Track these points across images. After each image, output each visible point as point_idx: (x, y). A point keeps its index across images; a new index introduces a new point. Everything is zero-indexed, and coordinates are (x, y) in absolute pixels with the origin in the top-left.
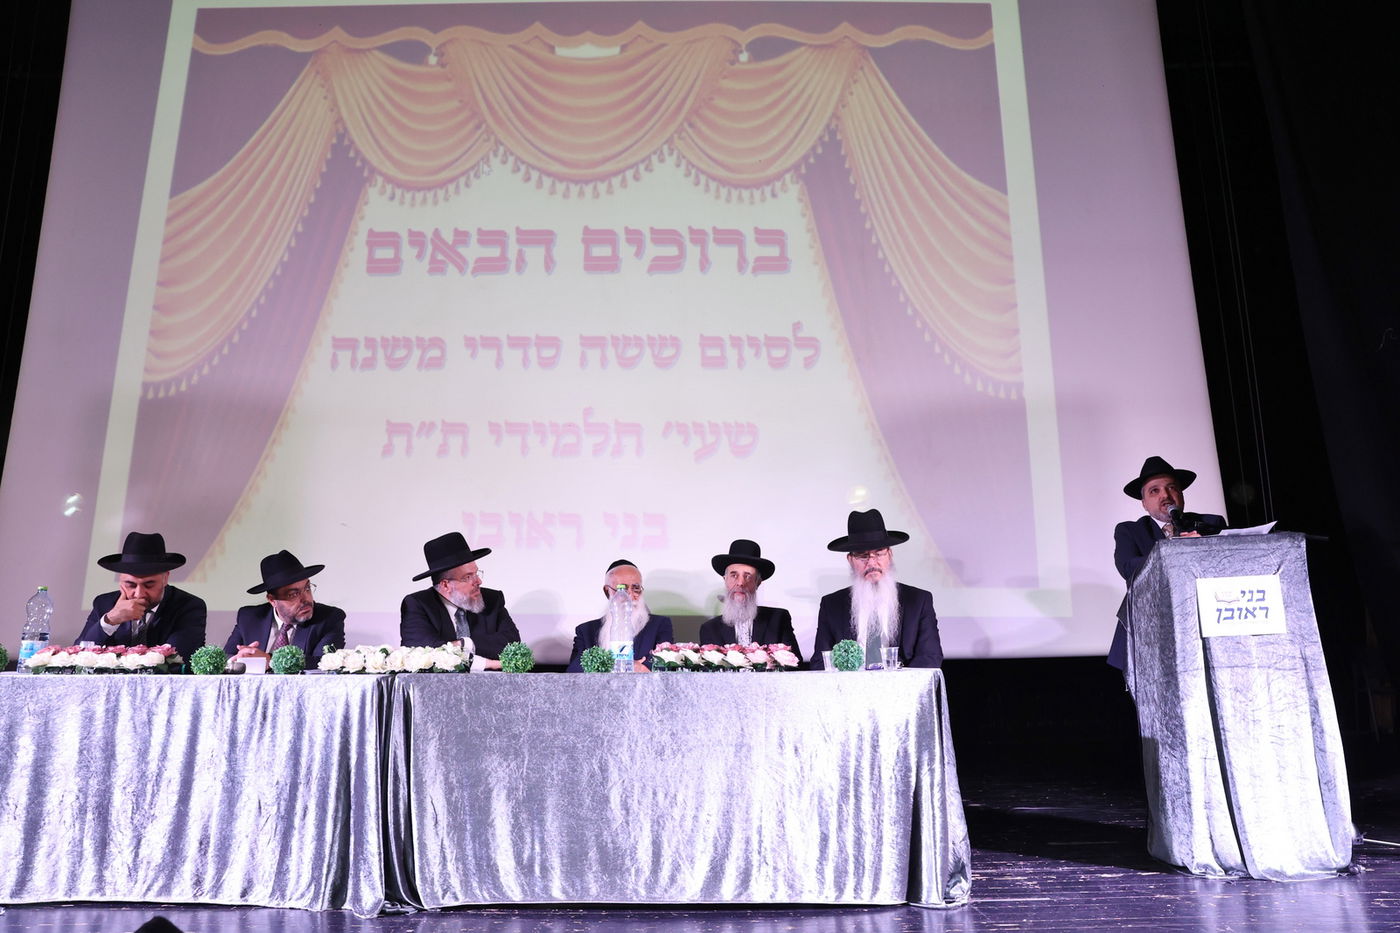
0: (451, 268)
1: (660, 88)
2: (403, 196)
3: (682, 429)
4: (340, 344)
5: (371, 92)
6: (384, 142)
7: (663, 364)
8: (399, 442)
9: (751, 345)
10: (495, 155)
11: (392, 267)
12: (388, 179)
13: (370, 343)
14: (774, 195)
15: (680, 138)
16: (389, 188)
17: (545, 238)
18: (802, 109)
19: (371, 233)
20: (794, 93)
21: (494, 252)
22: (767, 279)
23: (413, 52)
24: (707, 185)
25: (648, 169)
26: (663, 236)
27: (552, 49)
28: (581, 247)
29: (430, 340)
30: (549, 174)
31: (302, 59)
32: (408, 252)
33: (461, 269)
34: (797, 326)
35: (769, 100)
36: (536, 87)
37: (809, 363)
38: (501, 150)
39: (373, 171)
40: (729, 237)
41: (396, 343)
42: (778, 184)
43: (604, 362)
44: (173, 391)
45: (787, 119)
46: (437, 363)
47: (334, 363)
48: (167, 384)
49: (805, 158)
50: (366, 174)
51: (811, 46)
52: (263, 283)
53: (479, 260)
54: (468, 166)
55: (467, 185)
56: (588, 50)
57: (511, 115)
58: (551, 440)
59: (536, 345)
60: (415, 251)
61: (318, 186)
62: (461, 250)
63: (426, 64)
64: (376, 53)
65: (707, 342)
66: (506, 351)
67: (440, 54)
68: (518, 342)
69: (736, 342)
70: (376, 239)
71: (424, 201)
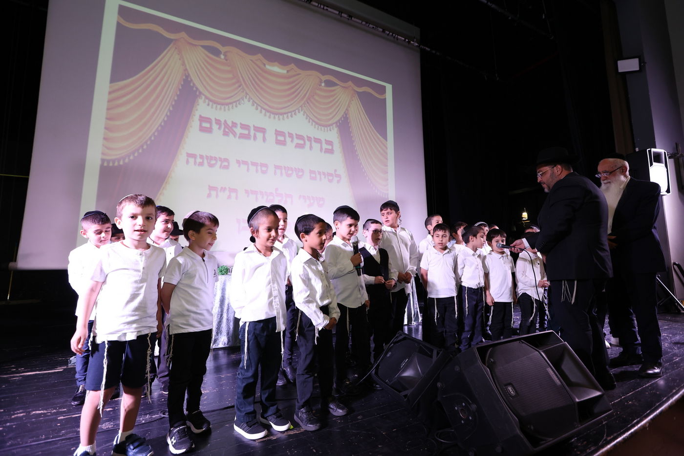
0: (231, 135)
1: (298, 89)
2: (212, 105)
3: (304, 197)
4: (190, 155)
5: (198, 61)
6: (204, 83)
7: (299, 177)
8: (213, 193)
9: (323, 175)
10: (246, 98)
11: (209, 130)
12: (206, 98)
13: (201, 157)
14: (330, 130)
15: (305, 106)
16: (207, 101)
17: (263, 130)
18: (339, 105)
19: (200, 116)
20: (336, 100)
21: (246, 132)
22: (328, 155)
23: (216, 52)
24: (312, 123)
25: (295, 114)
26: (300, 137)
27: (265, 65)
28: (275, 136)
29: (224, 159)
30: (264, 109)
31: (169, 41)
32: (215, 127)
33: (235, 136)
34: (335, 171)
35: (329, 100)
36: (260, 77)
37: (338, 182)
38: (248, 97)
39: (200, 93)
40: (318, 141)
41: (212, 158)
42: (331, 127)
43: (281, 173)
44: (116, 164)
45: (335, 107)
46: (227, 167)
47: (187, 162)
48: (114, 161)
49: (339, 120)
50: (198, 93)
51: (341, 86)
52: (157, 126)
53: (241, 134)
54: (236, 99)
55: (236, 106)
56: (276, 69)
57: (250, 84)
58: (265, 197)
59: (261, 166)
60: (218, 126)
61: (178, 93)
62: (234, 129)
63: (220, 57)
64: (200, 48)
65: (312, 172)
66: (250, 166)
67: (225, 55)
68: (254, 164)
69: (319, 173)
70: (202, 119)
71: (221, 109)
